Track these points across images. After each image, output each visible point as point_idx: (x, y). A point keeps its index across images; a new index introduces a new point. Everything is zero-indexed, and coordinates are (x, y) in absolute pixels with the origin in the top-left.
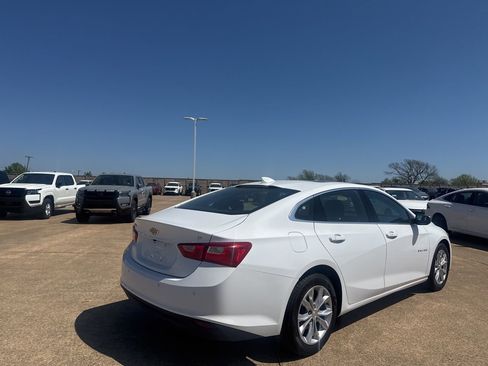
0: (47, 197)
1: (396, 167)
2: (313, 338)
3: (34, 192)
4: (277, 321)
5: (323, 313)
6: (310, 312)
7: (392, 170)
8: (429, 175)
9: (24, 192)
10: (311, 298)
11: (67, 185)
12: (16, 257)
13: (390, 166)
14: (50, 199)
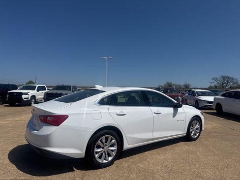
0: (32, 96)
1: (216, 79)
2: (105, 160)
3: (26, 94)
4: (82, 151)
5: (112, 148)
6: (103, 148)
7: (213, 81)
8: (234, 83)
9: (21, 94)
10: (104, 141)
11: (42, 90)
12: (7, 122)
13: (212, 79)
14: (33, 97)
